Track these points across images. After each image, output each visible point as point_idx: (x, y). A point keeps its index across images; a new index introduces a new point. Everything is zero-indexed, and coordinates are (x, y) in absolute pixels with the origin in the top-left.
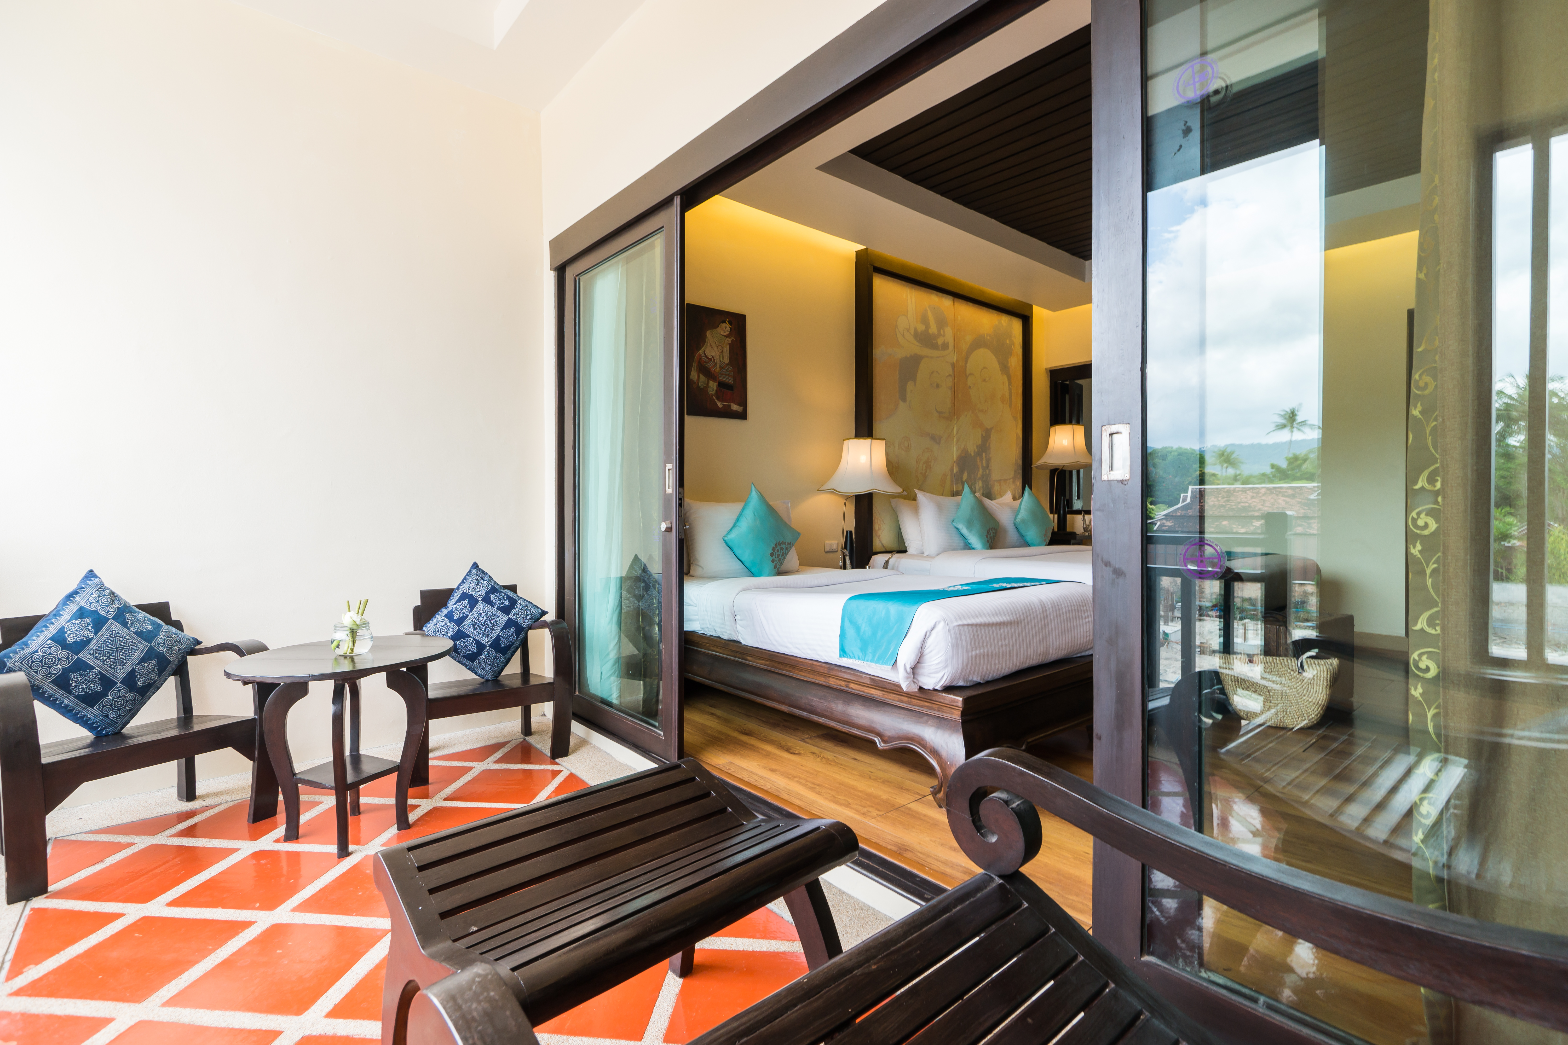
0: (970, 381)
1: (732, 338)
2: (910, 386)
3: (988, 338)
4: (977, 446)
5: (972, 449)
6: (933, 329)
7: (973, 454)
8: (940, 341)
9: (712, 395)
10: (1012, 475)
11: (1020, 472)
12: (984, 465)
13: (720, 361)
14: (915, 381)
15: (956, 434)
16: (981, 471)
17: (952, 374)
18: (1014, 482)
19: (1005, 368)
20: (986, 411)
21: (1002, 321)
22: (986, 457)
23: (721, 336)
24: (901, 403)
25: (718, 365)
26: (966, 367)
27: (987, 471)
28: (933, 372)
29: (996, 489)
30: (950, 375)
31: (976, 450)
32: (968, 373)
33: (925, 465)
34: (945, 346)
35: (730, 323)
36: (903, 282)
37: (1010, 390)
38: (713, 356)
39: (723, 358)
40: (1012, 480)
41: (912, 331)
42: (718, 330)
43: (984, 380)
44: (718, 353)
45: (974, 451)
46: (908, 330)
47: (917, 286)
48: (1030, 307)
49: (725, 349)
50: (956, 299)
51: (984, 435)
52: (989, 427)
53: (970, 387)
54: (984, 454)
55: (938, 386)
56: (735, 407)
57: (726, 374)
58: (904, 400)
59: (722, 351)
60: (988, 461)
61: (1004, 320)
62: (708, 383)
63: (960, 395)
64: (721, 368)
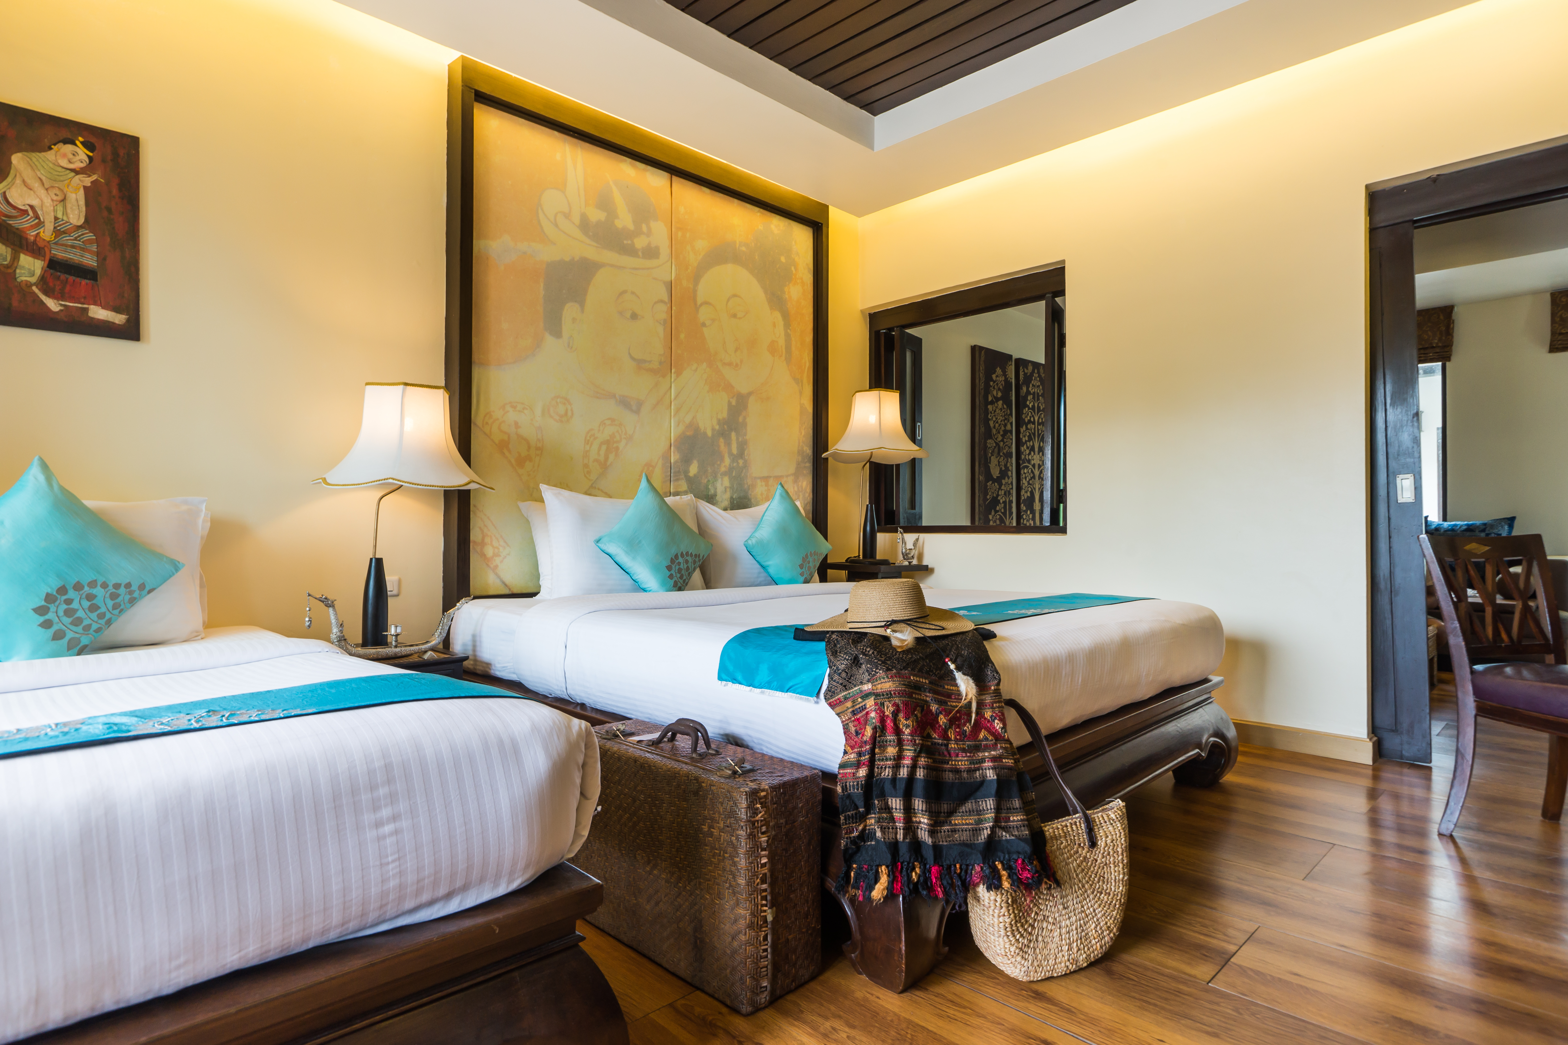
0: (704, 314)
1: (94, 177)
2: (570, 311)
3: (744, 249)
4: (719, 422)
5: (708, 423)
6: (625, 220)
7: (709, 433)
8: (640, 243)
9: (29, 285)
10: (792, 470)
11: (809, 465)
12: (735, 451)
13: (56, 218)
14: (582, 304)
15: (675, 399)
16: (727, 461)
17: (666, 298)
18: (795, 481)
19: (777, 301)
20: (737, 365)
21: (773, 227)
22: (737, 439)
23: (60, 169)
24: (549, 340)
25: (49, 226)
26: (695, 291)
27: (741, 462)
28: (625, 292)
29: (759, 490)
30: (662, 301)
31: (717, 427)
32: (699, 302)
33: (604, 447)
34: (651, 253)
35: (86, 145)
36: (556, 133)
37: (788, 337)
38: (32, 207)
39: (65, 212)
40: (791, 479)
41: (577, 219)
42: (50, 155)
43: (734, 316)
44: (48, 202)
45: (713, 429)
46: (567, 216)
47: (587, 145)
48: (824, 209)
49: (72, 197)
50: (674, 178)
51: (734, 403)
52: (744, 390)
53: (704, 325)
54: (733, 435)
55: (634, 316)
56: (99, 313)
57: (73, 247)
58: (557, 333)
59: (64, 200)
60: (743, 446)
61: (777, 225)
62: (15, 258)
63: (682, 336)
64: (57, 232)
